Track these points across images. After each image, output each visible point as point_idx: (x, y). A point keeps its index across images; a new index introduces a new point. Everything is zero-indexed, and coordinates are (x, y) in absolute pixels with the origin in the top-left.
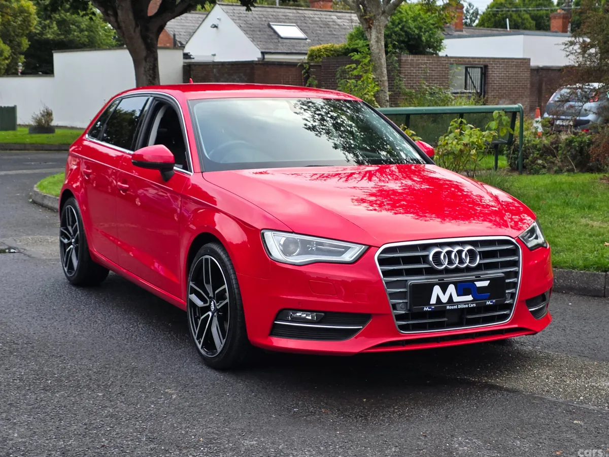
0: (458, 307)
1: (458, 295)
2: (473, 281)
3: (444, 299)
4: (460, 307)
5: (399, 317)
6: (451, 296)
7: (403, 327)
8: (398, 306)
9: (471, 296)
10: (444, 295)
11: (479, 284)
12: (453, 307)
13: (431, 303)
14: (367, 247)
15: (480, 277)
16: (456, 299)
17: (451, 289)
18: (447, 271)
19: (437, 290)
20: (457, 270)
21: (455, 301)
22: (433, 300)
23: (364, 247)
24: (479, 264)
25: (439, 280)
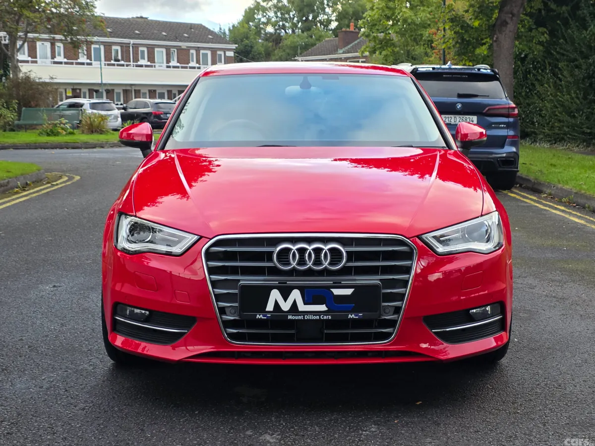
0: (304, 317)
1: (305, 303)
2: (328, 288)
3: (286, 306)
4: (307, 317)
5: (228, 324)
6: (295, 304)
7: (232, 336)
8: (227, 311)
9: (325, 305)
10: (285, 301)
11: (337, 292)
12: (296, 318)
13: (267, 309)
14: (199, 237)
15: (340, 283)
16: (302, 307)
17: (296, 295)
18: (293, 272)
19: (275, 295)
20: (310, 272)
21: (300, 309)
22: (270, 307)
23: (196, 237)
24: (344, 267)
25: (279, 283)
